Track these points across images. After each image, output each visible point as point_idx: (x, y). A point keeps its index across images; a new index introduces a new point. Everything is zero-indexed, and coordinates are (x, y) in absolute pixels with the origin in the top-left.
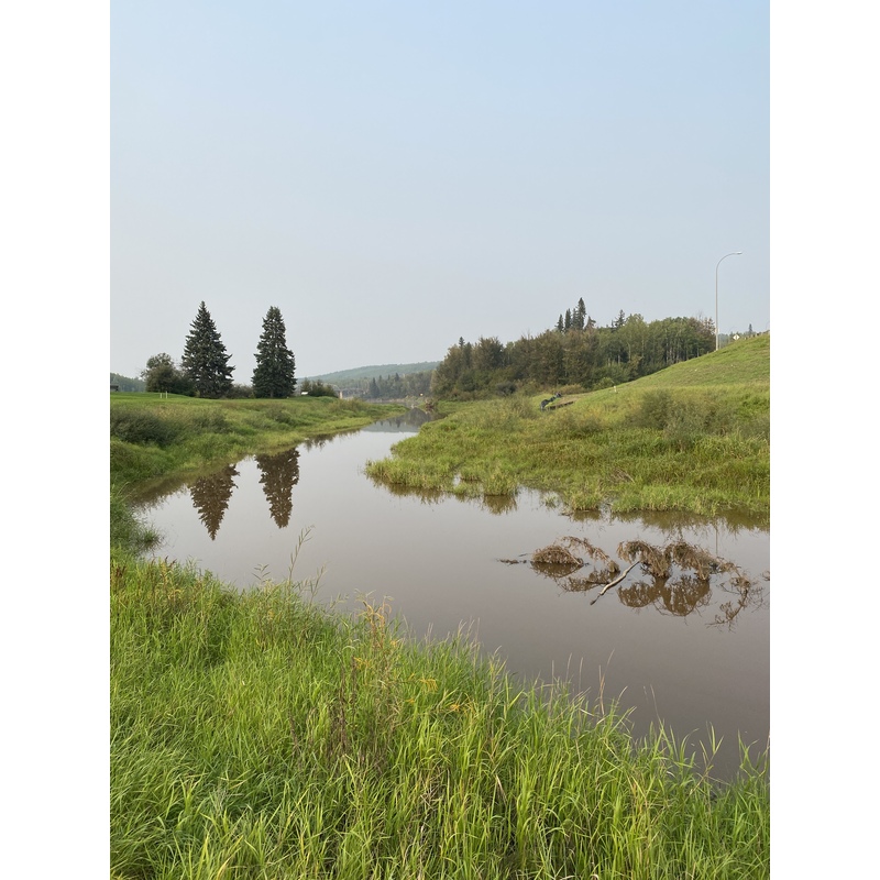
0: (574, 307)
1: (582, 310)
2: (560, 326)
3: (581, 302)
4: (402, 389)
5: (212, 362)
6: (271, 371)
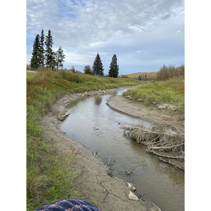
4: (147, 78)
5: (99, 68)
6: (113, 70)
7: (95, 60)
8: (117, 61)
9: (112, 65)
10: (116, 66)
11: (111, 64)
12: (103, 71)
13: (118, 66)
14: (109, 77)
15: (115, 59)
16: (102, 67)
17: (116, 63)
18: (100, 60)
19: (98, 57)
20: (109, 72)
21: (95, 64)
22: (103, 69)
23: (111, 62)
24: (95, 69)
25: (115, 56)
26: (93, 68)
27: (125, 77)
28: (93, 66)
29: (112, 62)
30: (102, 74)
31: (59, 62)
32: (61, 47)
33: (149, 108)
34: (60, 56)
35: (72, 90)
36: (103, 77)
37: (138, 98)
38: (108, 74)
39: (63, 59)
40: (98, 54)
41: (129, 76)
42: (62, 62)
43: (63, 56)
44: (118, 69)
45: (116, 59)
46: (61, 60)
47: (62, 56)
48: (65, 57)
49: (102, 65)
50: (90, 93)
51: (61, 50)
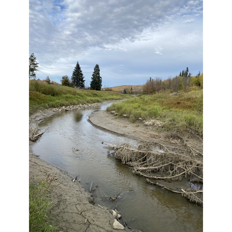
0: (185, 70)
1: (187, 70)
2: (180, 75)
3: (187, 68)
4: (133, 92)
5: (79, 79)
6: (95, 82)
7: (74, 70)
8: (100, 72)
9: (94, 77)
10: (99, 77)
11: (92, 75)
12: (83, 83)
13: (101, 78)
14: (91, 89)
15: (97, 69)
16: (83, 78)
17: (99, 74)
18: (80, 71)
19: (78, 67)
20: (91, 84)
21: (74, 74)
22: (84, 81)
23: (93, 73)
24: (75, 81)
25: (97, 66)
26: (72, 79)
27: (108, 90)
28: (72, 77)
29: (95, 73)
30: (83, 86)
31: (31, 71)
32: (33, 54)
33: (136, 125)
34: (32, 64)
35: (47, 105)
36: (84, 89)
37: (123, 114)
38: (90, 86)
39: (36, 68)
40: (78, 64)
41: (113, 89)
42: (35, 71)
43: (36, 64)
44: (101, 81)
45: (99, 69)
46: (33, 68)
47: (34, 64)
48: (38, 65)
49: (83, 76)
50: (69, 108)
51: (33, 57)
